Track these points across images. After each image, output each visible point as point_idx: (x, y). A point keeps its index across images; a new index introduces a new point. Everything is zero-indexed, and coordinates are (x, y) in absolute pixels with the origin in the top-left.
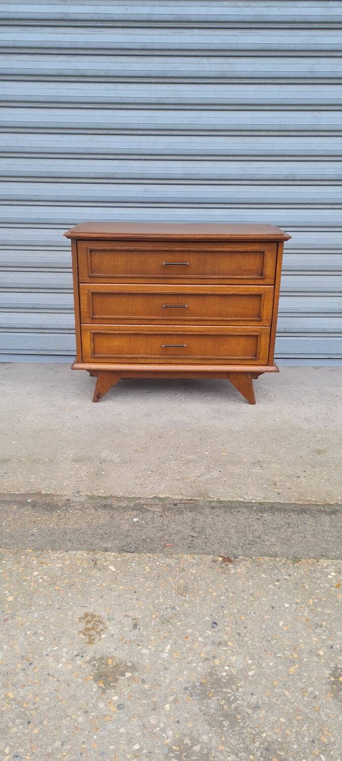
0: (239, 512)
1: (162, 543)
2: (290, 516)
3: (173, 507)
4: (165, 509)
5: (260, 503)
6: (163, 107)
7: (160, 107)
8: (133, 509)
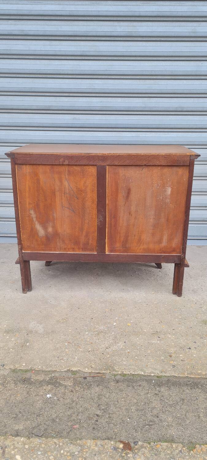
0: (140, 386)
1: (69, 424)
2: (184, 391)
3: (83, 380)
4: (76, 383)
5: (158, 377)
6: (86, 58)
7: (83, 58)
8: (48, 383)
